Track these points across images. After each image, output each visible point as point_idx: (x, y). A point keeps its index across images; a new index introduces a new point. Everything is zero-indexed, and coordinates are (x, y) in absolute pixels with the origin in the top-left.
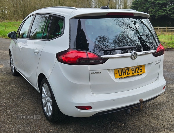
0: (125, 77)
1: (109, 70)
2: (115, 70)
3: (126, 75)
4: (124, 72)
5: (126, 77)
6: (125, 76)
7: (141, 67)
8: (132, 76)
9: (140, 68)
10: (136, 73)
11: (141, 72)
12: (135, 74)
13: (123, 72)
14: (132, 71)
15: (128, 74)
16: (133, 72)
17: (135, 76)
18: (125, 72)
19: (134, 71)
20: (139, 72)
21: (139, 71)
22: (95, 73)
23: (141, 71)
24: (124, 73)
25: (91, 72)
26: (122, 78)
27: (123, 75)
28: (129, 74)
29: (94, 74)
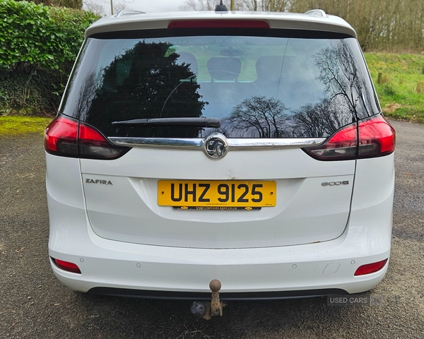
0: (189, 208)
1: (137, 179)
2: (161, 181)
3: (194, 200)
4: (190, 193)
5: (194, 208)
6: (190, 203)
7: (261, 186)
8: (219, 209)
9: (254, 189)
10: (233, 201)
11: (254, 200)
12: (229, 203)
13: (187, 193)
14: (220, 193)
15: (201, 200)
16: (224, 197)
17: (228, 209)
18: (194, 193)
19: (227, 193)
20: (247, 201)
21: (249, 196)
22: (97, 181)
23: (257, 197)
24: (190, 197)
25: (86, 177)
26: (180, 207)
27: (186, 200)
28: (208, 200)
29: (92, 184)
